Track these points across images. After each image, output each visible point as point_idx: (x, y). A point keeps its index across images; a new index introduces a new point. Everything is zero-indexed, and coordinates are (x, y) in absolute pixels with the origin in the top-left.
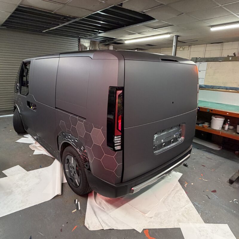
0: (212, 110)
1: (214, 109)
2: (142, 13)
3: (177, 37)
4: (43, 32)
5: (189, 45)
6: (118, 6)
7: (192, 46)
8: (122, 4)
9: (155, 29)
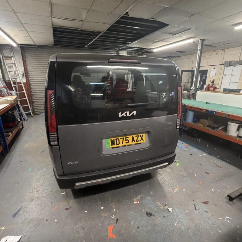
0: (229, 115)
1: (231, 114)
2: (152, 20)
3: (203, 41)
4: (85, 47)
5: (223, 48)
6: (125, 16)
7: (226, 50)
8: (127, 13)
9: (175, 34)
